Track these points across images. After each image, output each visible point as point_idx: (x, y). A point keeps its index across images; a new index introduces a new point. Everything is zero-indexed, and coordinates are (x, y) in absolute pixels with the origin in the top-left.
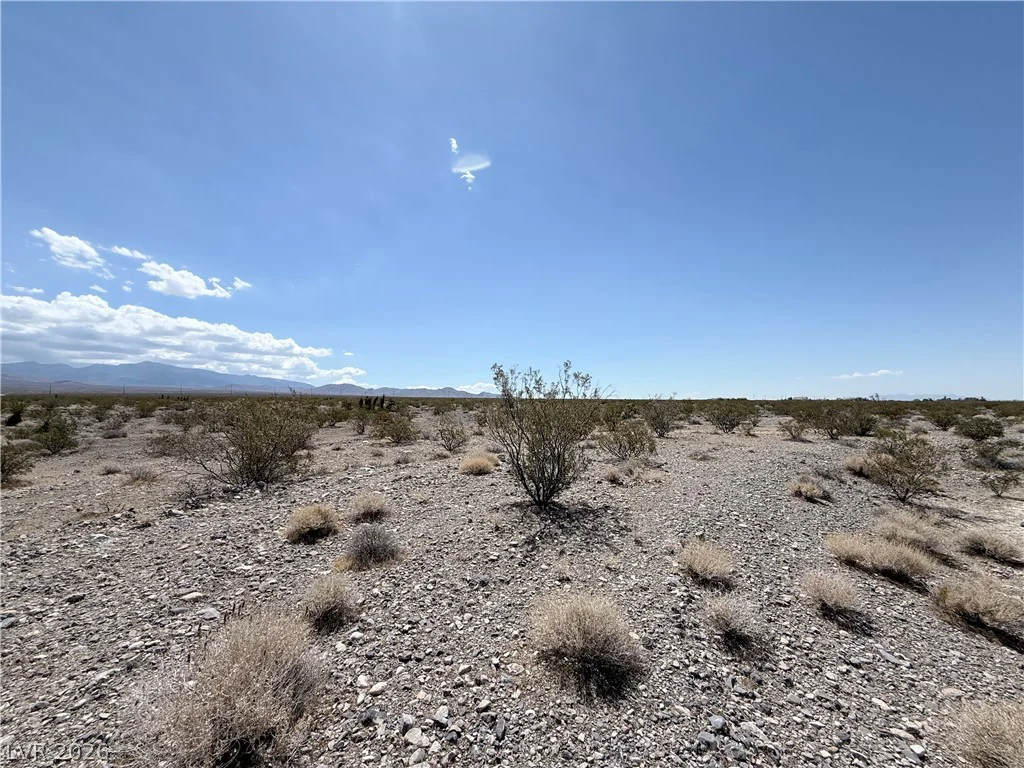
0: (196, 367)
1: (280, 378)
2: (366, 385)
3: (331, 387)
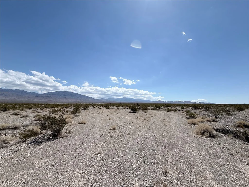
0: (131, 98)
2: (164, 101)
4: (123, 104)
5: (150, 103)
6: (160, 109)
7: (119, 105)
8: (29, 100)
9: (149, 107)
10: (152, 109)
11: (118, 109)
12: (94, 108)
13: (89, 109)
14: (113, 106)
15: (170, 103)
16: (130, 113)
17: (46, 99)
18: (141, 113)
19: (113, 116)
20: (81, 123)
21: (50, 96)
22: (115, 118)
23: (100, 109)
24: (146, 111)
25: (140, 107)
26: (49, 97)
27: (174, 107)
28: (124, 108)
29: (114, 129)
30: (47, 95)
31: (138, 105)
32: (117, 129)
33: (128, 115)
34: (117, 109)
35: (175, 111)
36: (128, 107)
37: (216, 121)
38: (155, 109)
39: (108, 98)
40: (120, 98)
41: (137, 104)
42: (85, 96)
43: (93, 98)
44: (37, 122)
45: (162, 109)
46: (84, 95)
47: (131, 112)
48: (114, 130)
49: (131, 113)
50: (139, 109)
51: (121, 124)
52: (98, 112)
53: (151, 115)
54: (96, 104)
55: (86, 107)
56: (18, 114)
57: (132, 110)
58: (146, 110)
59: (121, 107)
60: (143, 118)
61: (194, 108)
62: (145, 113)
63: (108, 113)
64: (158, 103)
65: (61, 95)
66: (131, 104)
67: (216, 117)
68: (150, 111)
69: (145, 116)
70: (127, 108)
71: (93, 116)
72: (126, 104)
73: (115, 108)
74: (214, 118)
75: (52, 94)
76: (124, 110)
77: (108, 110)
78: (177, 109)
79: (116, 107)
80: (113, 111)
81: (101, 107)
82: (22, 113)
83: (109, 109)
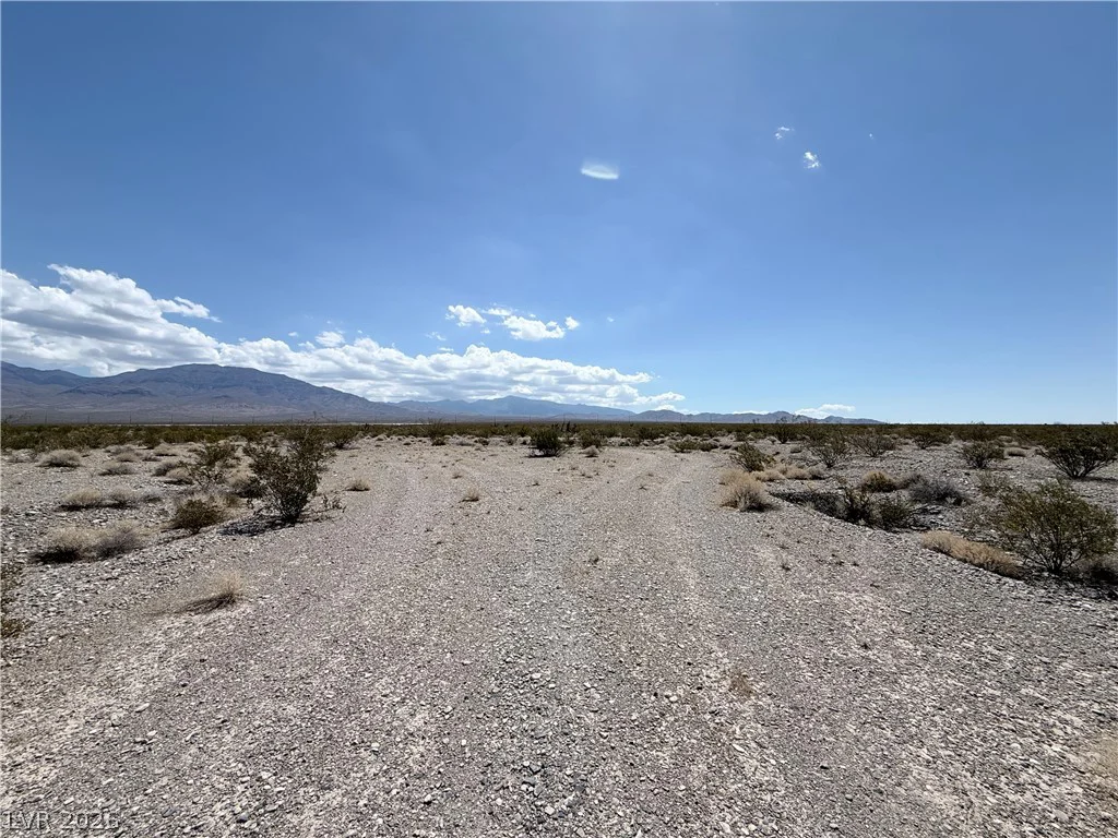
0: (543, 398)
1: (606, 406)
2: (685, 412)
3: (649, 413)
4: (506, 426)
5: (627, 419)
6: (657, 443)
7: (486, 430)
8: (31, 406)
9: (613, 439)
10: (622, 445)
11: (485, 443)
12: (379, 443)
13: (358, 445)
14: (460, 434)
15: (708, 421)
16: (530, 457)
17: (124, 404)
18: (575, 455)
19: (467, 469)
20: (355, 489)
21: (144, 387)
22: (476, 474)
23: (407, 444)
24: (597, 450)
25: (575, 438)
26: (142, 394)
27: (711, 436)
28: (510, 443)
29: (476, 500)
30: (131, 382)
31: (571, 427)
32: (485, 499)
33: (526, 463)
34: (479, 445)
35: (707, 449)
36: (528, 439)
37: (820, 479)
38: (637, 444)
39: (438, 398)
40: (492, 398)
41: (568, 425)
42: (323, 391)
43: (363, 400)
44: (182, 488)
45: (662, 442)
46: (321, 385)
47: (537, 452)
48: (475, 503)
49: (536, 456)
50: (571, 443)
51: (500, 489)
52: (404, 457)
53: (611, 463)
54: (383, 426)
55: (343, 437)
56: (70, 462)
57: (540, 448)
58: (594, 447)
59: (498, 439)
60: (575, 472)
61: (780, 439)
62: (592, 456)
63: (446, 459)
64: (659, 420)
65: (201, 387)
66: (541, 425)
67: (830, 466)
68: (612, 452)
69: (586, 464)
70: (524, 443)
71: (389, 469)
72: (519, 423)
73: (472, 441)
74: (821, 467)
75: (157, 380)
76: (510, 448)
77: (441, 449)
78: (718, 444)
79: (477, 439)
80: (463, 452)
81: (408, 440)
82: (83, 462)
83: (443, 444)
